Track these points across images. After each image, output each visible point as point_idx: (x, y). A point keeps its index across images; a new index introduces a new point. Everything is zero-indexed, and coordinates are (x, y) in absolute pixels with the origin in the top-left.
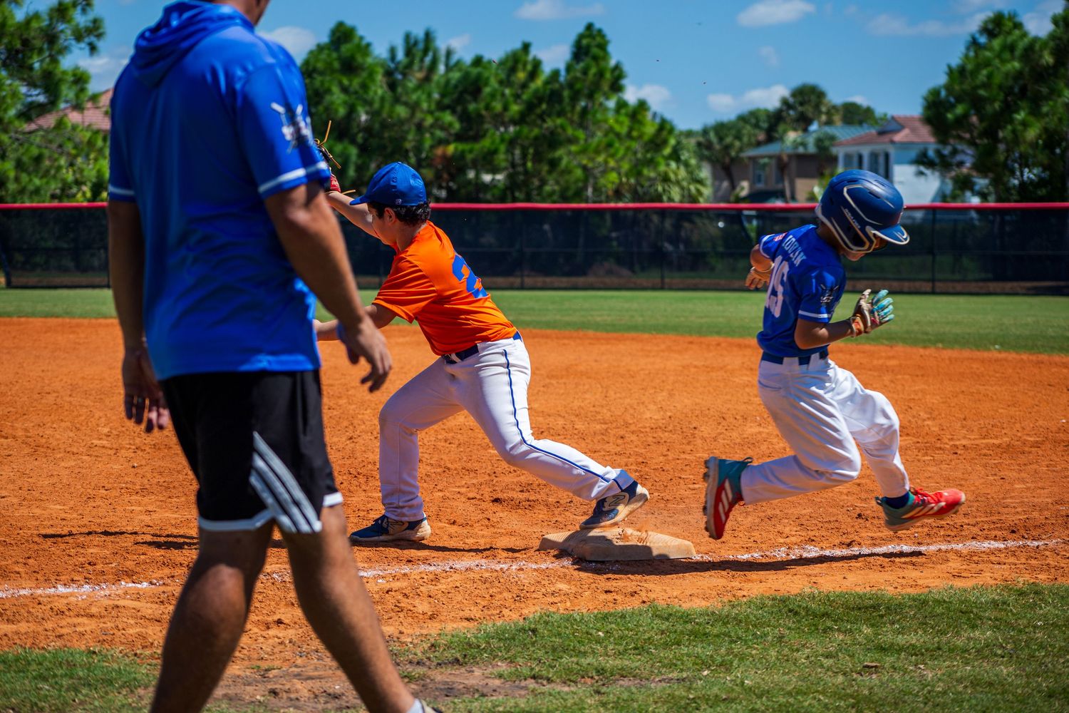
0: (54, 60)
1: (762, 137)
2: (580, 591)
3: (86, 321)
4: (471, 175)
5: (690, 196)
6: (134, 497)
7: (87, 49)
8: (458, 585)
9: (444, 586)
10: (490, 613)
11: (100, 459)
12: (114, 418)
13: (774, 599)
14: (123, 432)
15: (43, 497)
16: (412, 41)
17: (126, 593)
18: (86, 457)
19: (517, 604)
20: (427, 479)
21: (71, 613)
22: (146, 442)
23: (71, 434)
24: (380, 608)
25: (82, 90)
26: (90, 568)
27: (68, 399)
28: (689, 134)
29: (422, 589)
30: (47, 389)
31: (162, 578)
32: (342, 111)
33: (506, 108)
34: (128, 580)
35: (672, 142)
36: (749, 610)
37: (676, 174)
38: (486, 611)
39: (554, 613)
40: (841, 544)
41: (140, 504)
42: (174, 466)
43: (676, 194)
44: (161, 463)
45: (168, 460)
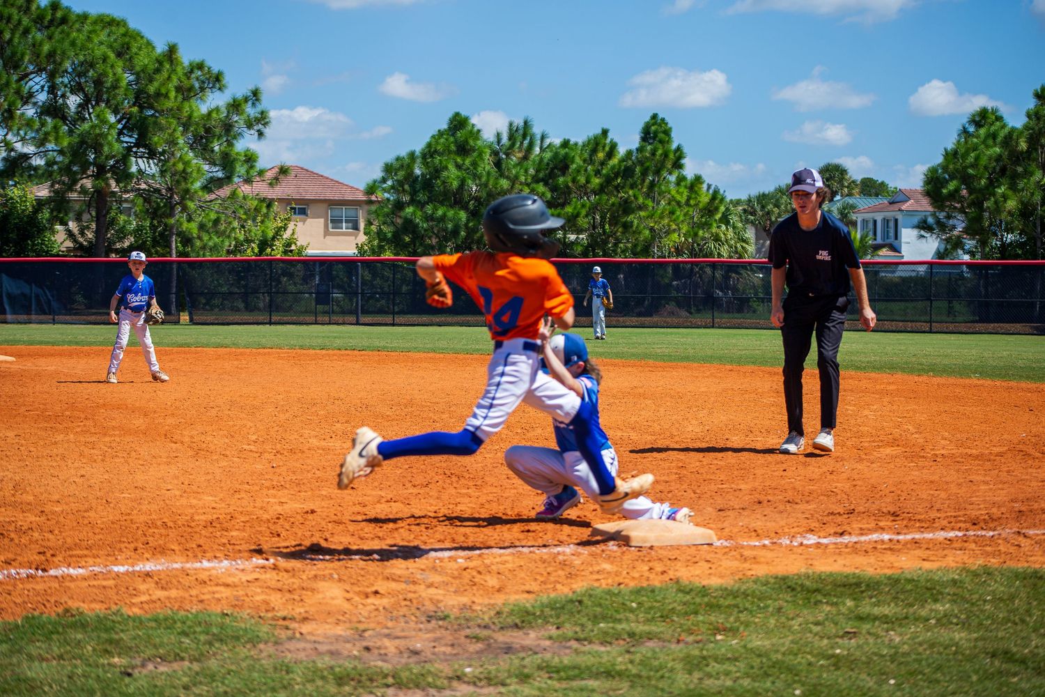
0: (230, 144)
2: (620, 570)
5: (736, 251)
6: (272, 491)
7: (256, 136)
10: (546, 587)
11: (247, 461)
12: (261, 428)
13: (776, 578)
14: (268, 439)
15: (200, 490)
16: (514, 128)
17: (256, 568)
18: (236, 459)
19: (569, 580)
21: (212, 583)
22: (285, 447)
23: (227, 441)
24: (458, 582)
25: (252, 167)
26: (230, 547)
27: (227, 412)
28: (738, 203)
29: (493, 567)
30: (211, 405)
32: (455, 184)
33: (588, 181)
34: (259, 557)
35: (722, 209)
36: (755, 586)
37: (725, 235)
38: (543, 586)
39: (597, 588)
40: (836, 533)
41: (275, 497)
42: (305, 467)
43: (725, 251)
44: (295, 464)
45: (301, 461)
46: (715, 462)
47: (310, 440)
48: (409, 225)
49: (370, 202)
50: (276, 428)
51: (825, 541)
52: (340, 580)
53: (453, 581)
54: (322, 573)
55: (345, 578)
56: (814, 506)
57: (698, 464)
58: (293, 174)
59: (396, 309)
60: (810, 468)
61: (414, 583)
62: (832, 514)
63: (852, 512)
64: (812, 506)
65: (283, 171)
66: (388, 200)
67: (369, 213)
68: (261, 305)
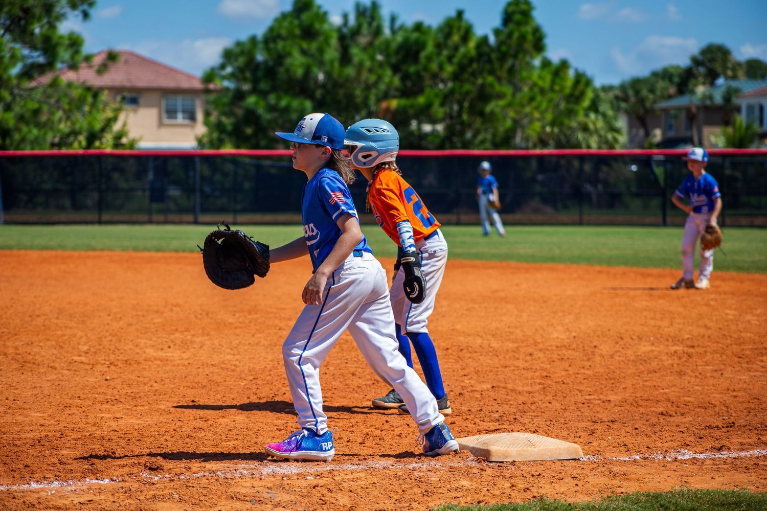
0: (52, 26)
1: (672, 90)
2: (480, 487)
3: (76, 254)
4: (414, 124)
5: (607, 142)
6: (105, 406)
7: (80, 17)
8: (376, 482)
9: (364, 483)
10: (401, 505)
11: (78, 373)
12: (94, 337)
13: (648, 495)
14: (100, 350)
15: (26, 406)
16: (361, 9)
17: (89, 489)
18: (66, 372)
19: (425, 498)
20: (359, 390)
21: (41, 506)
22: (119, 358)
23: (55, 352)
24: (307, 501)
25: (77, 52)
26: (61, 467)
27: (55, 321)
28: (606, 89)
29: (344, 484)
30: (37, 312)
31: (122, 475)
32: (300, 72)
33: (441, 67)
34: (93, 477)
35: (590, 95)
36: (625, 505)
37: (594, 124)
38: (398, 504)
39: (456, 506)
40: (713, 448)
41: (109, 412)
42: (141, 379)
43: (594, 142)
44: (130, 376)
45: (137, 373)
46: (582, 371)
47: (147, 351)
48: (251, 117)
49: (207, 91)
50: (109, 338)
51: (702, 456)
52: (180, 500)
53: (303, 500)
54: (161, 493)
55: (186, 498)
56: (691, 419)
57: (563, 373)
58: (122, 59)
59: (239, 207)
60: (687, 378)
61: (260, 502)
62: (710, 427)
63: (731, 425)
64: (688, 419)
65: (112, 57)
66: (227, 89)
67: (207, 102)
68: (89, 202)
